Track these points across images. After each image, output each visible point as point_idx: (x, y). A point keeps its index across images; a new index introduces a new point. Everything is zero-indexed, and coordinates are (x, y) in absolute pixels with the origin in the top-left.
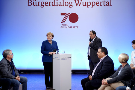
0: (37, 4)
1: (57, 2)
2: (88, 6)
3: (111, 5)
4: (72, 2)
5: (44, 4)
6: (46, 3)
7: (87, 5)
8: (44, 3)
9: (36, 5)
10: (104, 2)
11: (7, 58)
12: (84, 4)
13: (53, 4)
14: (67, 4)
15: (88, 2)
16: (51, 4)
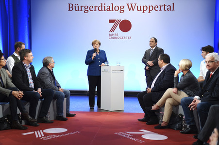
0: (80, 9)
1: (105, 6)
2: (144, 10)
3: (173, 10)
4: (123, 6)
5: (88, 9)
6: (91, 7)
7: (142, 9)
8: (89, 7)
9: (78, 10)
10: (165, 6)
11: (48, 67)
12: (139, 9)
13: (100, 9)
14: (117, 8)
15: (144, 6)
16: (97, 8)
